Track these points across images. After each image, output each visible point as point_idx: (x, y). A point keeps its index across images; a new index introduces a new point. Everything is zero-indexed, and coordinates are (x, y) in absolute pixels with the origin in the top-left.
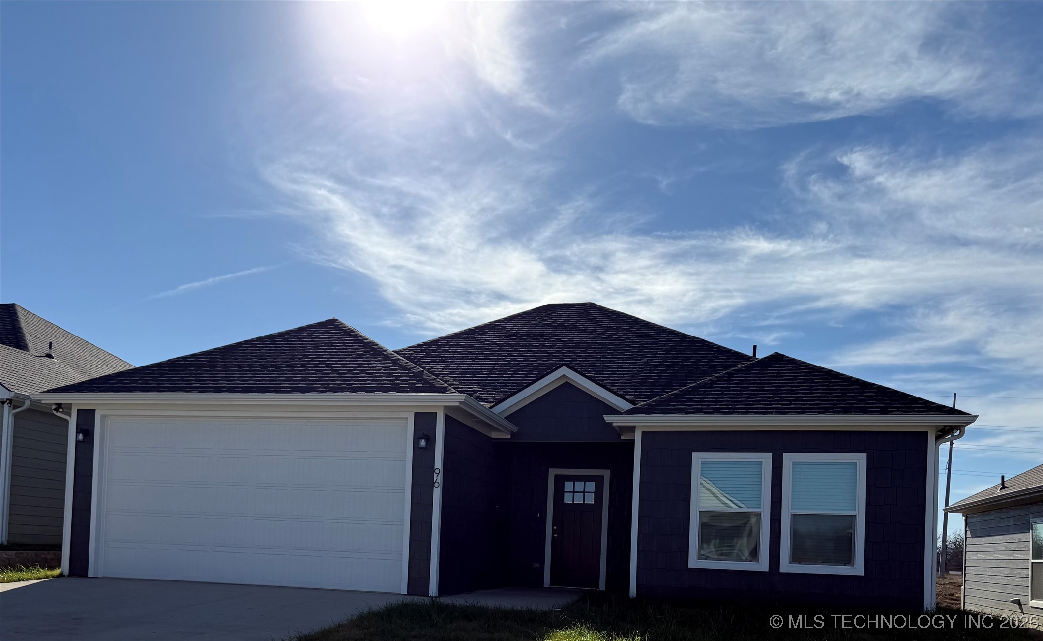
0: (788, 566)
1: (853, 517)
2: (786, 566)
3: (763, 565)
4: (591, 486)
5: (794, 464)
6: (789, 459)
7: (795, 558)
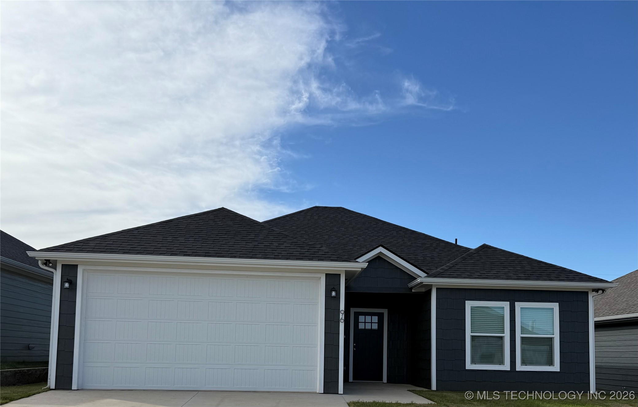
0: (520, 367)
1: (553, 339)
2: (519, 367)
3: (507, 367)
4: (375, 319)
5: (521, 308)
6: (518, 305)
7: (524, 363)
